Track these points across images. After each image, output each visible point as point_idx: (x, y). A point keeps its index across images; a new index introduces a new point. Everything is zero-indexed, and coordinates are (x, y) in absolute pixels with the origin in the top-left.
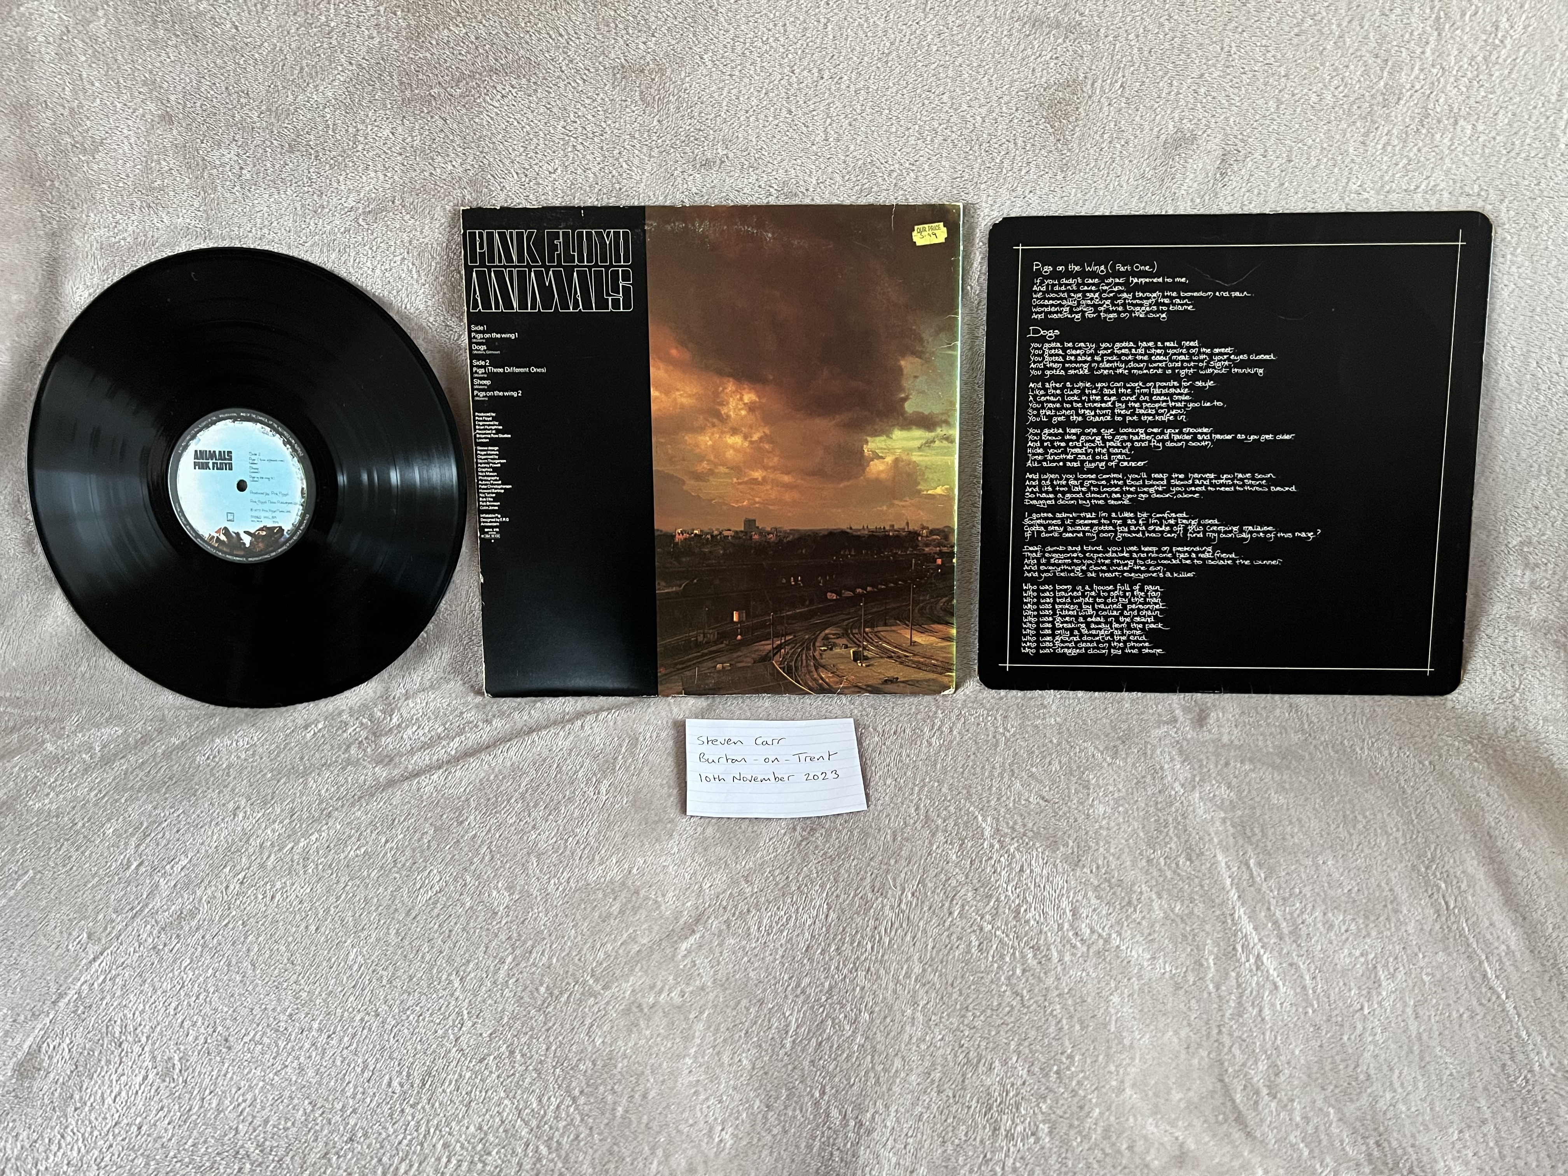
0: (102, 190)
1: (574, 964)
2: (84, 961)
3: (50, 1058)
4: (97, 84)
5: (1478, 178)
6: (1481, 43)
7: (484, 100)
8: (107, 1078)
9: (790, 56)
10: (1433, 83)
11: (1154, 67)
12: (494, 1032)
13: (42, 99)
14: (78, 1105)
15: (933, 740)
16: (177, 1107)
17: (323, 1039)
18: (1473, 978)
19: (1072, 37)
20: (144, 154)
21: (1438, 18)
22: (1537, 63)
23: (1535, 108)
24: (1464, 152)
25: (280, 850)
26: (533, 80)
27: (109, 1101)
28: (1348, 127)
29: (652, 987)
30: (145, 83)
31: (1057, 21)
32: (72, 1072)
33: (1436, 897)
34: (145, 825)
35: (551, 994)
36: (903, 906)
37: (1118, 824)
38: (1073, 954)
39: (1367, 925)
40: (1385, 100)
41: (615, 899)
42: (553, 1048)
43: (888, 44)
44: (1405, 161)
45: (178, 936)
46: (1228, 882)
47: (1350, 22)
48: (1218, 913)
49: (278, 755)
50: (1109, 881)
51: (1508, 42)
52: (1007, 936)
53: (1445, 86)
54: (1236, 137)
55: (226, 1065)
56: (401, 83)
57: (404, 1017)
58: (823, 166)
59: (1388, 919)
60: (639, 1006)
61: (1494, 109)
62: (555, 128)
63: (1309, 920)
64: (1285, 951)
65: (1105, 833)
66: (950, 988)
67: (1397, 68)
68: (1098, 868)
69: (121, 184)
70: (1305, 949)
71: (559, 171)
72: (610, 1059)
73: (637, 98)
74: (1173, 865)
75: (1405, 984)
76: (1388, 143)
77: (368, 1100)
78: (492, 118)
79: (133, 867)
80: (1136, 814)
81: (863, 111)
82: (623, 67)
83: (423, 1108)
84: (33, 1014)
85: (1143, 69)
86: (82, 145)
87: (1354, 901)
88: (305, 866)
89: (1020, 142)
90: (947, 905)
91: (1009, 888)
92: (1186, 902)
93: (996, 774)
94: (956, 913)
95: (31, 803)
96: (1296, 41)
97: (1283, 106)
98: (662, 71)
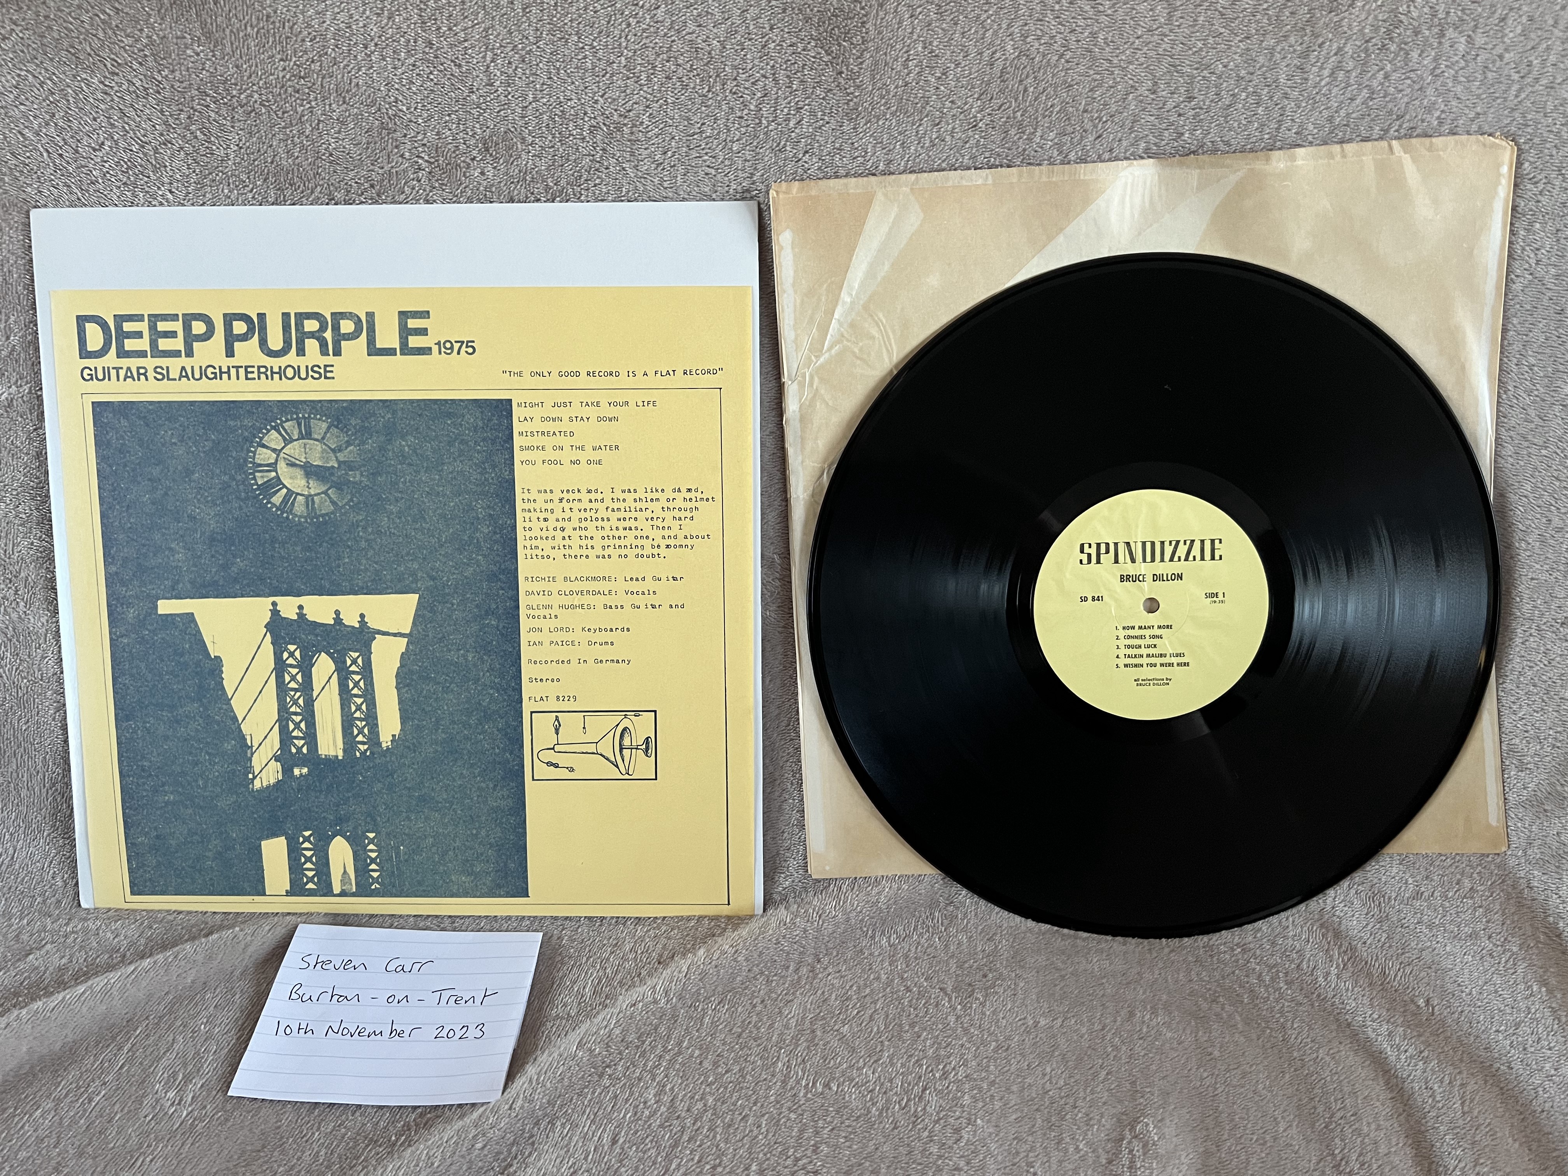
24: (1455, 78)
44: (1365, 93)
76: (1339, 67)
81: (539, 38)
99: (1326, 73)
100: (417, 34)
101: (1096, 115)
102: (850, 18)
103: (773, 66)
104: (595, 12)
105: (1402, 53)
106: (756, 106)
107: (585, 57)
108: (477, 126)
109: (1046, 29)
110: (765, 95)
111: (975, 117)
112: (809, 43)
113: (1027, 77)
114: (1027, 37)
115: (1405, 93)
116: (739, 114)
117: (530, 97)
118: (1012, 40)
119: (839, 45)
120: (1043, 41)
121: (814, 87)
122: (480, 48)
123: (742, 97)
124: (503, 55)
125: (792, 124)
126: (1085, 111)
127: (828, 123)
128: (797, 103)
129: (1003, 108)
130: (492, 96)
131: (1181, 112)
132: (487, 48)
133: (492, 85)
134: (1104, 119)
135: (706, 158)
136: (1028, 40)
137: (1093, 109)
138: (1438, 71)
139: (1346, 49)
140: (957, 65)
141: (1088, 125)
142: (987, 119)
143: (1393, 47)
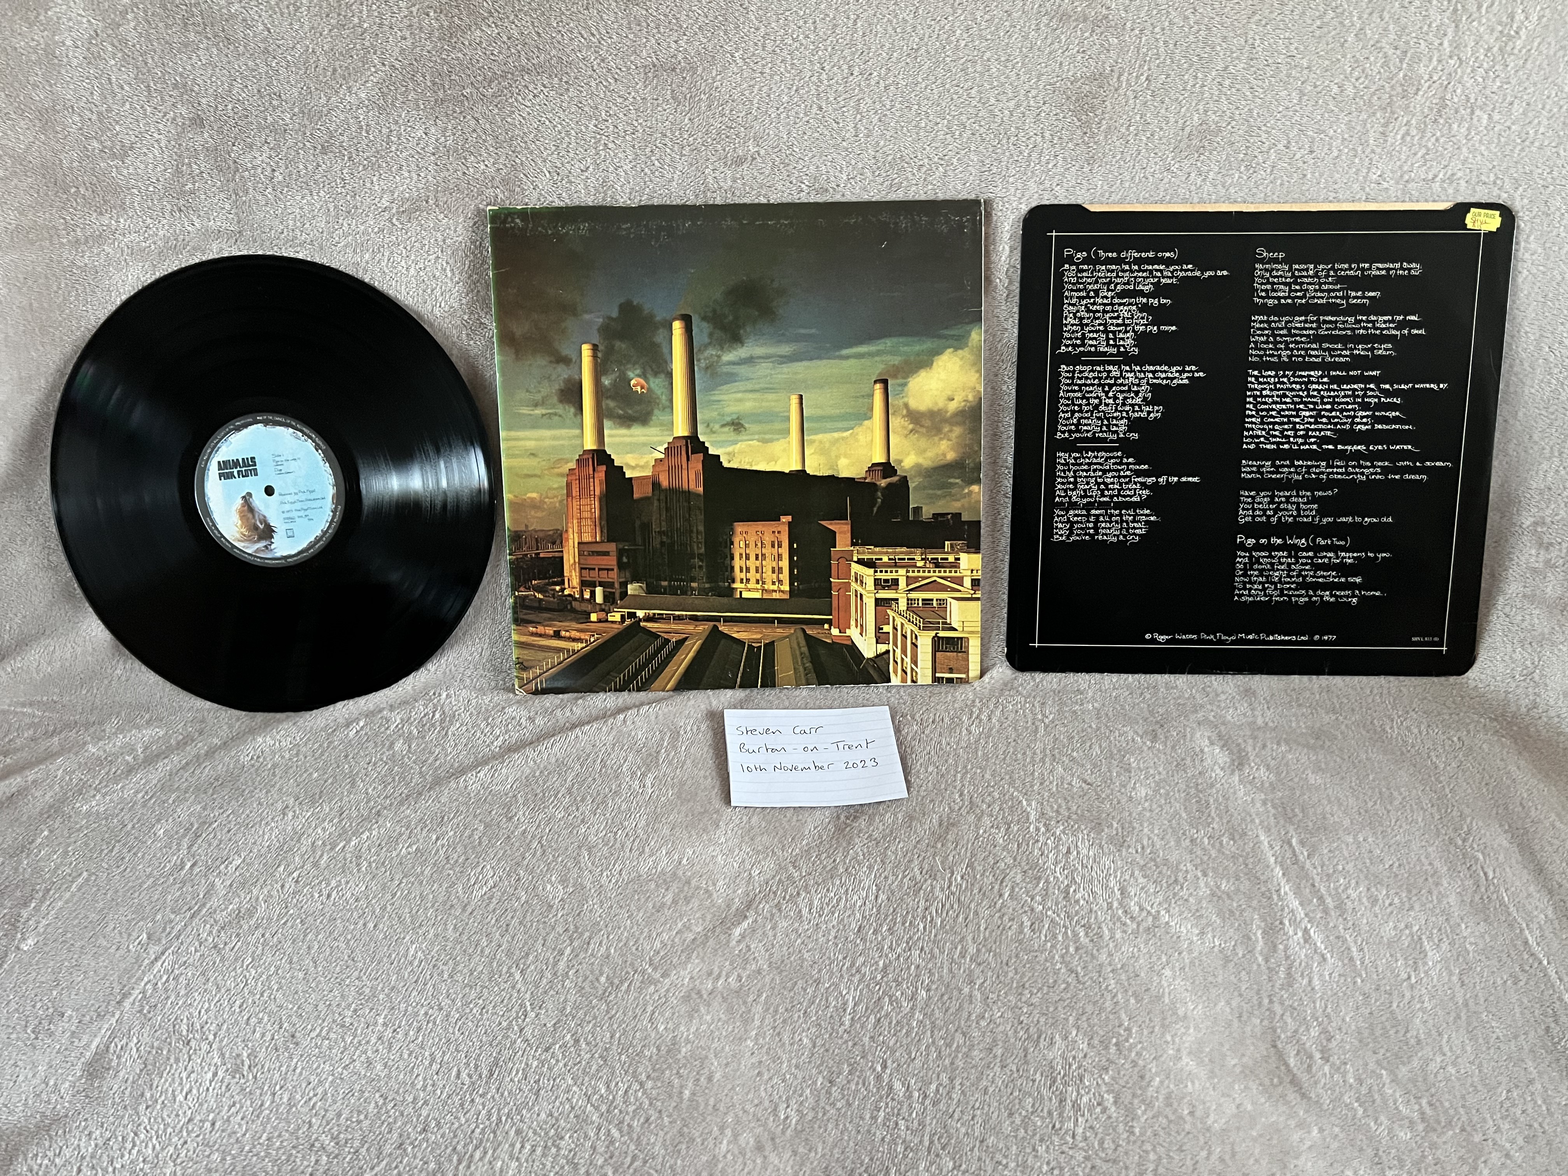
0: (132, 194)
1: (632, 954)
2: (147, 961)
3: (119, 1057)
4: (126, 88)
5: (1494, 167)
6: (1496, 34)
7: (516, 100)
8: (177, 1075)
9: (820, 53)
10: (1450, 74)
11: (1179, 60)
12: (558, 1021)
13: (69, 104)
14: (150, 1103)
15: (973, 728)
16: (248, 1102)
17: (389, 1033)
18: (1515, 946)
19: (1098, 31)
20: (175, 157)
21: (1455, 10)
22: (1552, 53)
23: (1548, 97)
24: (1481, 141)
25: (332, 849)
26: (565, 79)
27: (180, 1098)
28: (1369, 117)
29: (710, 974)
30: (175, 86)
31: (1084, 15)
32: (141, 1071)
33: (1474, 868)
34: (196, 826)
35: (612, 984)
36: (953, 889)
37: (1161, 806)
38: (1125, 932)
39: (1410, 899)
40: (1404, 91)
41: (667, 890)
42: (617, 1035)
43: (917, 40)
44: (1424, 151)
45: (238, 935)
46: (1272, 860)
47: (1371, 14)
48: (1263, 889)
49: (322, 754)
50: (1154, 860)
51: (1523, 33)
52: (1058, 915)
53: (1462, 77)
54: (1259, 128)
55: (295, 1060)
56: (434, 84)
57: (468, 1011)
58: (853, 162)
59: (1430, 892)
60: (699, 993)
61: (1509, 99)
62: (587, 127)
63: (1354, 896)
64: (1331, 925)
65: (1148, 814)
66: (1005, 968)
67: (1417, 58)
68: (1143, 848)
69: (151, 189)
70: (1351, 923)
71: (591, 169)
72: (674, 1044)
73: (668, 97)
74: (1217, 845)
75: (1449, 955)
76: (1407, 133)
77: (439, 1092)
78: (524, 118)
79: (187, 867)
80: (1177, 795)
81: (893, 106)
82: (654, 66)
83: (493, 1097)
84: (99, 1015)
85: (1168, 62)
86: (111, 149)
87: (1396, 876)
88: (358, 865)
89: (1047, 134)
90: (997, 887)
91: (1057, 869)
92: (1232, 880)
93: (1037, 760)
94: (1007, 895)
95: (78, 805)
96: (1317, 33)
97: (1306, 98)
98: (694, 70)
99: (1399, 137)
102: (1096, 98)
105: (1447, 124)
106: (1029, 154)
112: (1067, 113)
119: (1087, 115)
122: (853, 112)
124: (867, 117)
132: (858, 112)
133: (857, 136)
138: (1470, 137)
139: (1412, 122)
143: (1442, 121)
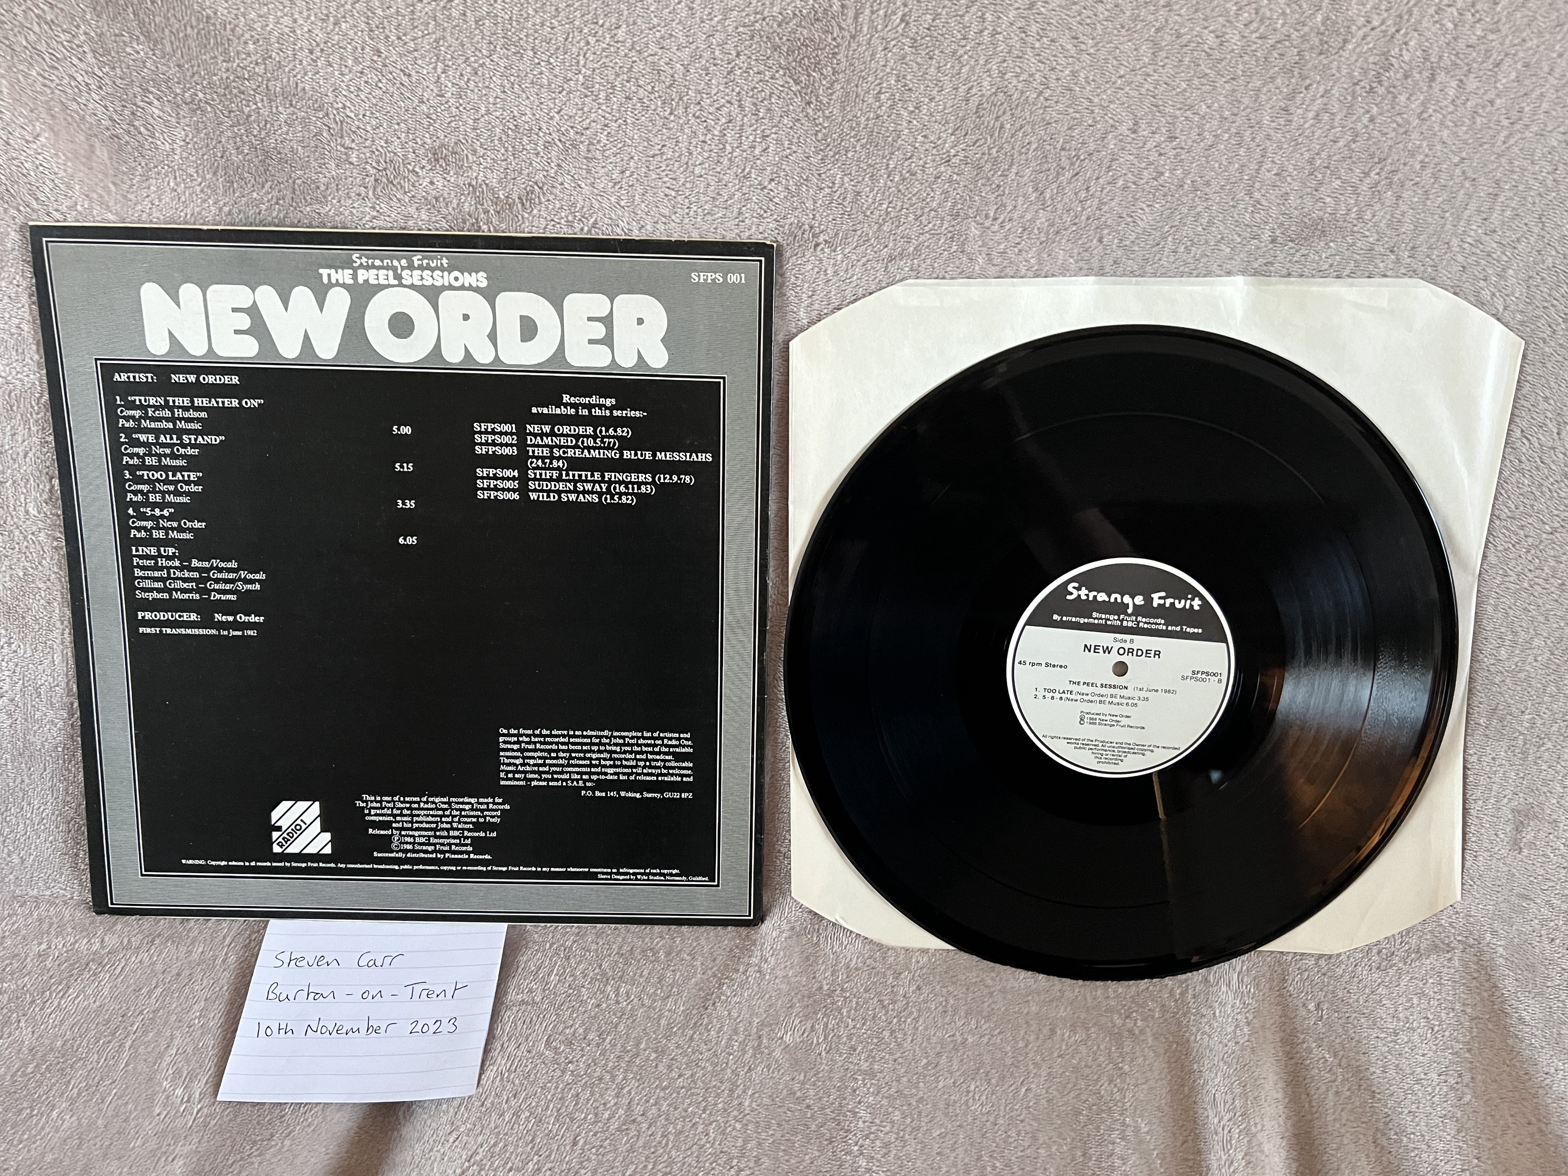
40: (1322, 42)
61: (1495, 57)
76: (1324, 110)
99: (1311, 115)
100: (364, 42)
101: (1074, 153)
102: (821, 49)
103: (739, 92)
104: (552, 28)
105: (1390, 96)
106: (721, 132)
107: (541, 73)
108: (427, 135)
109: (1025, 67)
110: (730, 121)
111: (948, 152)
112: (777, 71)
113: (1004, 113)
114: (1005, 74)
115: (1388, 136)
116: (702, 138)
117: (483, 110)
118: (989, 76)
119: (809, 75)
120: (1021, 79)
121: (781, 116)
122: (431, 59)
123: (705, 121)
124: (454, 67)
125: (757, 152)
126: (1063, 149)
127: (795, 152)
128: (763, 131)
129: (978, 144)
130: (443, 108)
131: (1162, 152)
132: (438, 58)
133: (442, 96)
134: (1082, 158)
135: (666, 179)
136: (1007, 77)
137: (1070, 147)
138: (1425, 115)
139: (1333, 92)
140: (931, 100)
141: (1065, 162)
142: (962, 154)
143: (1381, 90)
